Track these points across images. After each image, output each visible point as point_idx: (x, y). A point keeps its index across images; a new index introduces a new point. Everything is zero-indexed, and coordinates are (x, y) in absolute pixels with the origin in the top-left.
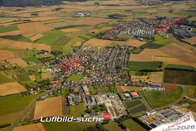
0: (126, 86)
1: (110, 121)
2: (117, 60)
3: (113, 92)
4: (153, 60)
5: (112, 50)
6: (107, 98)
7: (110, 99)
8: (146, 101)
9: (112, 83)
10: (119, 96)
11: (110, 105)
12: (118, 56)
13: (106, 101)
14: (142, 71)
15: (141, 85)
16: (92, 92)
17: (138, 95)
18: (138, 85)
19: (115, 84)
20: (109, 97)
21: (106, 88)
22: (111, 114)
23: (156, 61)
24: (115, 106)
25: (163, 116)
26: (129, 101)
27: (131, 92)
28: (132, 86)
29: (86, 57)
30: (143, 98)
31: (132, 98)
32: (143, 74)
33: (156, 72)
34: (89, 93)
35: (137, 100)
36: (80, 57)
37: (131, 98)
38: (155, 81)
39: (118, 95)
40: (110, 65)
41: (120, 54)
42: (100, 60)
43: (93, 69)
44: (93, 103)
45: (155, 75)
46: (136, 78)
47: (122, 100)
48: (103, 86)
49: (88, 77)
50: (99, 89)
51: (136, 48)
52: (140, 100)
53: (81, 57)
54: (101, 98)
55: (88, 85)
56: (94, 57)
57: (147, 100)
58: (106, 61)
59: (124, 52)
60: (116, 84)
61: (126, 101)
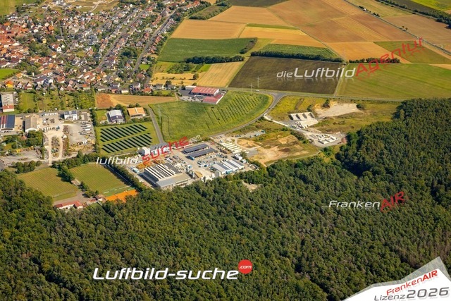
0: (125, 94)
1: (41, 166)
2: (137, 36)
3: (81, 108)
4: (235, 36)
5: (132, 9)
6: (56, 120)
7: (65, 122)
8: (159, 127)
9: (89, 88)
10: (93, 117)
11: (59, 134)
12: (142, 26)
13: (52, 126)
14: (188, 61)
15: (166, 93)
16: (21, 108)
17: (144, 115)
18: (156, 93)
19: (96, 90)
20: (64, 118)
21: (67, 97)
22: (50, 153)
23: (243, 36)
24: (70, 137)
25: (183, 156)
26: (112, 127)
27: (130, 107)
28: (142, 94)
29: (47, 25)
30: (155, 120)
31: (125, 120)
32: (187, 69)
33: (224, 64)
34: (13, 110)
35: (137, 124)
36: (28, 27)
37: (120, 121)
38: (209, 84)
39: (91, 114)
40: (108, 47)
41: (153, 18)
42: (87, 33)
43: (54, 56)
44: (14, 129)
45: (219, 71)
46: (163, 78)
47: (95, 124)
48: (59, 95)
49: (29, 74)
50: (47, 101)
51: (208, 5)
52: (144, 124)
53: (32, 27)
54: (41, 119)
55: (18, 91)
56: (70, 27)
57: (161, 125)
58: (104, 36)
59: (168, 15)
60: (99, 90)
61: (105, 128)
